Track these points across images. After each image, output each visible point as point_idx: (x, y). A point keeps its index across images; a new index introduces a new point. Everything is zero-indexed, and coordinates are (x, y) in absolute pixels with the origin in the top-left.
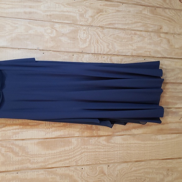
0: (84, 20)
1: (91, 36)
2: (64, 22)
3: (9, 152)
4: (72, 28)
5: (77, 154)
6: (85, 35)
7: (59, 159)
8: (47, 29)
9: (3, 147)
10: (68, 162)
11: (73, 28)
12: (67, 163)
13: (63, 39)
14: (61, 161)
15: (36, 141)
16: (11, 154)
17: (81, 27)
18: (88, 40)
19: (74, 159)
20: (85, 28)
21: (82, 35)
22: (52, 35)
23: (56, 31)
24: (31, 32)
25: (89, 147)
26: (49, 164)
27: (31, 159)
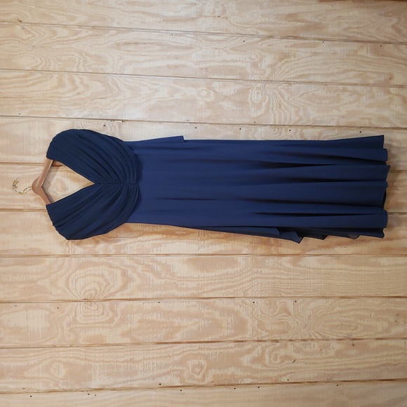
0: (258, 72)
1: (270, 97)
2: (227, 77)
3: (148, 271)
4: (239, 87)
5: (246, 279)
6: (260, 97)
7: (220, 286)
8: (202, 90)
9: (140, 264)
10: (231, 290)
11: (241, 86)
12: (230, 292)
13: (225, 104)
14: (221, 289)
15: (186, 258)
16: (149, 275)
17: (254, 84)
18: (264, 104)
19: (241, 287)
20: (259, 85)
21: (255, 96)
22: (208, 100)
23: (215, 91)
24: (177, 96)
25: (263, 270)
26: (204, 292)
27: (179, 283)
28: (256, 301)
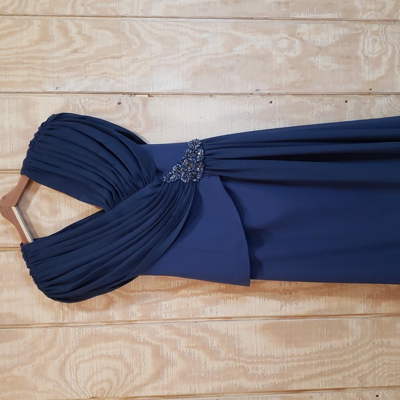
0: (373, 7)
1: (394, 47)
2: (323, 16)
3: (197, 347)
4: (342, 31)
5: (364, 357)
6: (378, 47)
7: (319, 370)
8: (280, 39)
9: (183, 336)
10: (339, 377)
11: (346, 30)
12: (337, 380)
13: (319, 61)
14: (321, 374)
15: (259, 323)
16: (199, 354)
17: (367, 26)
18: (385, 59)
19: (355, 370)
20: (375, 27)
21: (368, 46)
22: (291, 54)
23: (302, 41)
24: (239, 50)
25: (393, 341)
26: (293, 381)
27: (250, 367)
28: (380, 393)
